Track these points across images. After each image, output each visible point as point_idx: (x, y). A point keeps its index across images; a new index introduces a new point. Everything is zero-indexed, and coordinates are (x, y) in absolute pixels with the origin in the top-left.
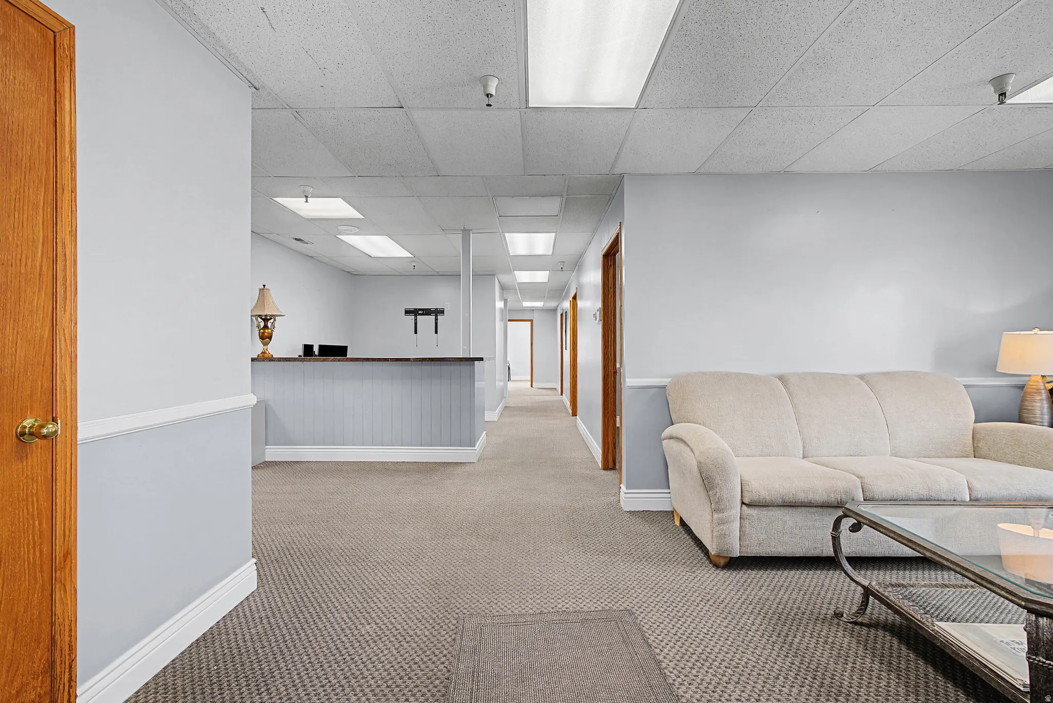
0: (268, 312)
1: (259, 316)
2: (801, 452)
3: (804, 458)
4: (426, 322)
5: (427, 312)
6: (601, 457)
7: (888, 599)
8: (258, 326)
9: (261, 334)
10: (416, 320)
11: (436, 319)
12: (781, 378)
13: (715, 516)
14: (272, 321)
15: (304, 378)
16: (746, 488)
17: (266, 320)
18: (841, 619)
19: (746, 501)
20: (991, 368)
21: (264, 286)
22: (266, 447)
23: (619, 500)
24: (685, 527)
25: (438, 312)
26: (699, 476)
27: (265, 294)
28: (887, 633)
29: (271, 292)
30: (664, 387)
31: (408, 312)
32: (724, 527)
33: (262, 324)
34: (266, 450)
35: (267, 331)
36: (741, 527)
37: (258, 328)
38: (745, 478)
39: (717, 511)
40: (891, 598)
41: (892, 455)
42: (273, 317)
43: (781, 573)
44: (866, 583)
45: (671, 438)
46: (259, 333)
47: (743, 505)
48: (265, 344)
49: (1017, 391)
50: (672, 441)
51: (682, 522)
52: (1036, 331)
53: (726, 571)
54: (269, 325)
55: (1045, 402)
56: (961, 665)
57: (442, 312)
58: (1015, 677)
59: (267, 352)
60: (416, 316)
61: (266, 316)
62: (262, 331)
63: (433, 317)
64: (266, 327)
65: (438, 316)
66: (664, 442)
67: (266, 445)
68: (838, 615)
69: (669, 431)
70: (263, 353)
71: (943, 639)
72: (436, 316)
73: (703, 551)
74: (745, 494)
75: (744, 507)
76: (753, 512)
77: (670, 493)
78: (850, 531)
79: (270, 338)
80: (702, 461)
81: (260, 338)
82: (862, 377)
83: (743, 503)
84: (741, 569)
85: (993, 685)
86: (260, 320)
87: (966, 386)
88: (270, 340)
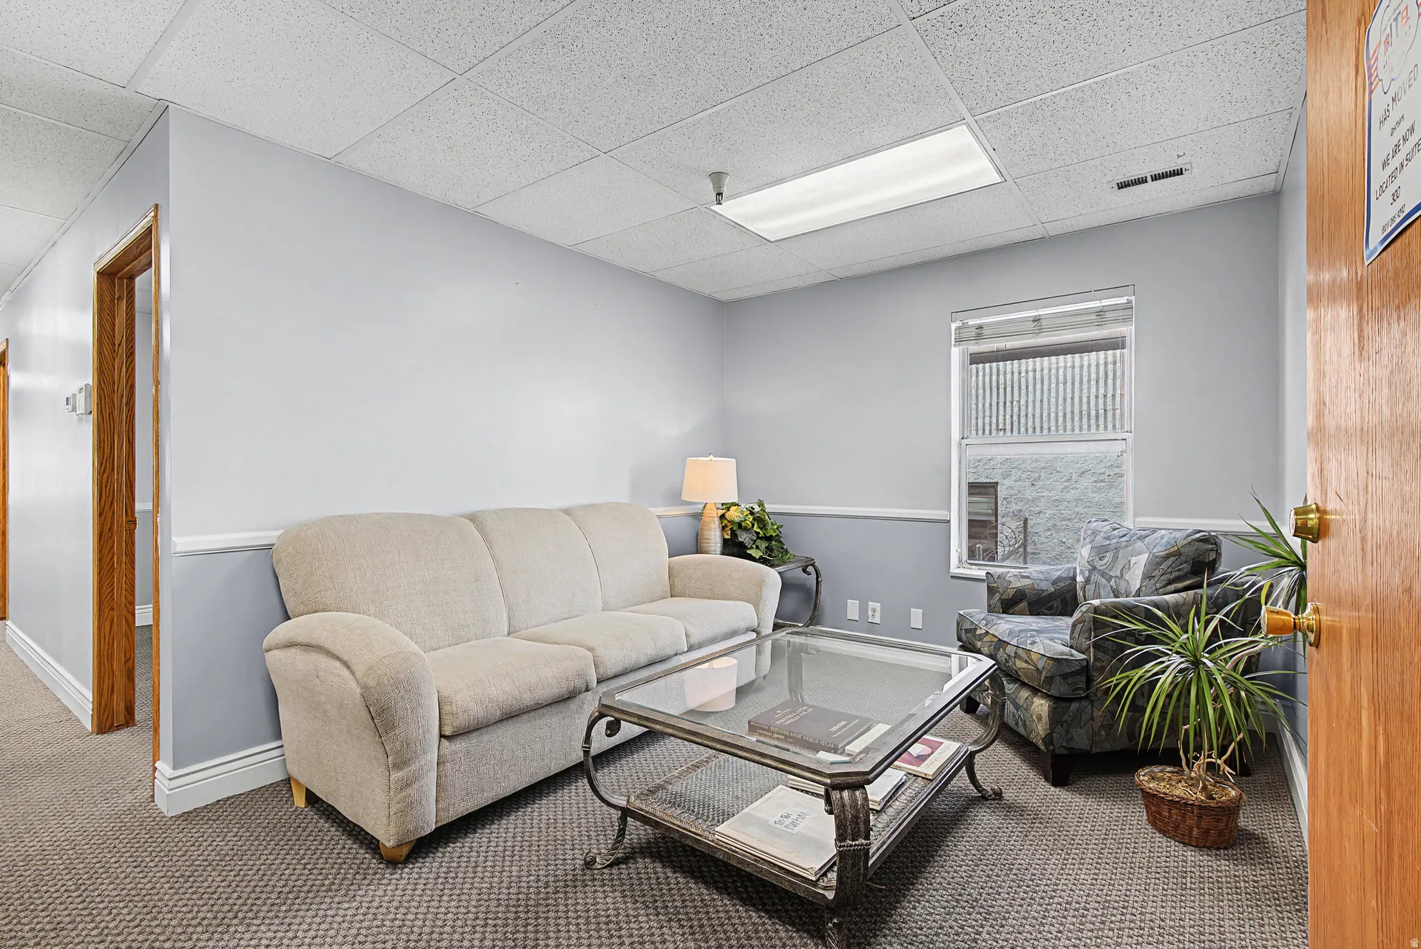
2: (506, 628)
3: (509, 634)
6: (89, 707)
7: (655, 816)
12: (473, 518)
13: (396, 775)
16: (447, 708)
18: (594, 867)
19: (448, 733)
20: (675, 497)
23: (153, 796)
24: (317, 806)
26: (364, 713)
28: (646, 860)
30: (269, 547)
32: (409, 791)
36: (439, 777)
38: (445, 693)
39: (398, 766)
40: (658, 814)
41: (604, 610)
43: (496, 826)
44: (623, 803)
45: (291, 645)
47: (442, 739)
49: (691, 521)
50: (292, 651)
51: (312, 799)
52: (711, 457)
53: (411, 866)
55: (717, 530)
56: (749, 875)
58: (807, 867)
66: (268, 656)
68: (589, 864)
69: (284, 631)
71: (726, 847)
73: (362, 843)
74: (448, 720)
75: (445, 742)
76: (459, 746)
77: (282, 746)
78: (608, 736)
80: (372, 683)
82: (567, 511)
83: (442, 736)
84: (436, 848)
85: (787, 886)
87: (659, 517)
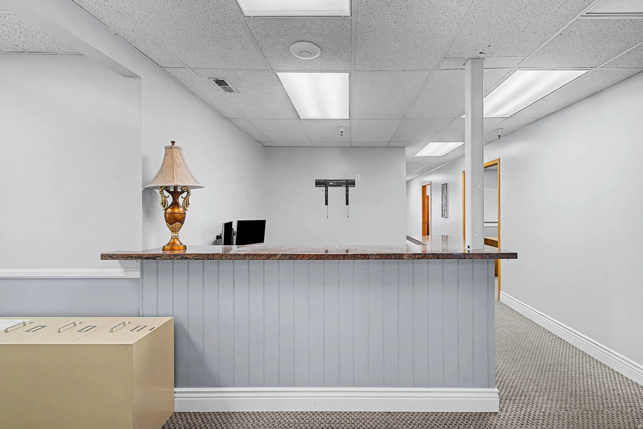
0: (179, 182)
1: (167, 188)
4: (337, 193)
5: (338, 184)
8: (164, 204)
9: (167, 216)
10: (327, 191)
11: (347, 191)
14: (184, 195)
15: (234, 285)
17: (175, 194)
21: (173, 143)
22: (176, 390)
25: (350, 183)
27: (174, 154)
29: (184, 152)
31: (318, 183)
33: (170, 200)
34: (176, 395)
35: (176, 211)
37: (164, 206)
42: (186, 189)
46: (165, 213)
48: (174, 230)
54: (181, 201)
57: (353, 183)
59: (178, 242)
60: (326, 187)
61: (175, 187)
62: (169, 210)
63: (343, 189)
64: (175, 204)
65: (349, 188)
67: (175, 386)
70: (172, 244)
72: (347, 187)
79: (182, 221)
81: (167, 221)
86: (166, 193)
88: (182, 223)
